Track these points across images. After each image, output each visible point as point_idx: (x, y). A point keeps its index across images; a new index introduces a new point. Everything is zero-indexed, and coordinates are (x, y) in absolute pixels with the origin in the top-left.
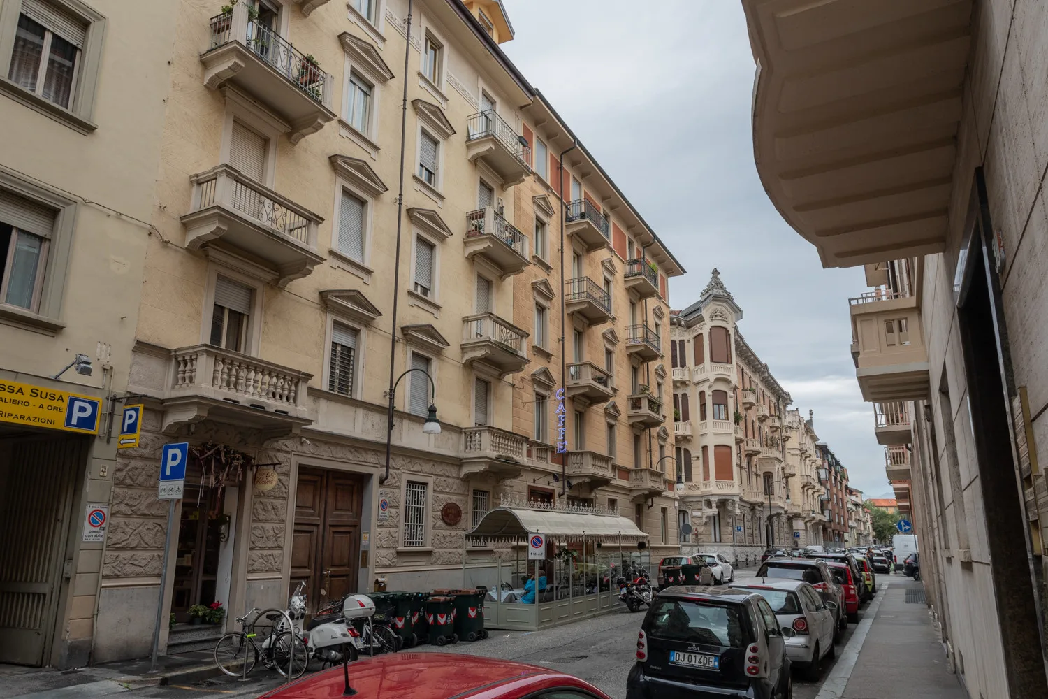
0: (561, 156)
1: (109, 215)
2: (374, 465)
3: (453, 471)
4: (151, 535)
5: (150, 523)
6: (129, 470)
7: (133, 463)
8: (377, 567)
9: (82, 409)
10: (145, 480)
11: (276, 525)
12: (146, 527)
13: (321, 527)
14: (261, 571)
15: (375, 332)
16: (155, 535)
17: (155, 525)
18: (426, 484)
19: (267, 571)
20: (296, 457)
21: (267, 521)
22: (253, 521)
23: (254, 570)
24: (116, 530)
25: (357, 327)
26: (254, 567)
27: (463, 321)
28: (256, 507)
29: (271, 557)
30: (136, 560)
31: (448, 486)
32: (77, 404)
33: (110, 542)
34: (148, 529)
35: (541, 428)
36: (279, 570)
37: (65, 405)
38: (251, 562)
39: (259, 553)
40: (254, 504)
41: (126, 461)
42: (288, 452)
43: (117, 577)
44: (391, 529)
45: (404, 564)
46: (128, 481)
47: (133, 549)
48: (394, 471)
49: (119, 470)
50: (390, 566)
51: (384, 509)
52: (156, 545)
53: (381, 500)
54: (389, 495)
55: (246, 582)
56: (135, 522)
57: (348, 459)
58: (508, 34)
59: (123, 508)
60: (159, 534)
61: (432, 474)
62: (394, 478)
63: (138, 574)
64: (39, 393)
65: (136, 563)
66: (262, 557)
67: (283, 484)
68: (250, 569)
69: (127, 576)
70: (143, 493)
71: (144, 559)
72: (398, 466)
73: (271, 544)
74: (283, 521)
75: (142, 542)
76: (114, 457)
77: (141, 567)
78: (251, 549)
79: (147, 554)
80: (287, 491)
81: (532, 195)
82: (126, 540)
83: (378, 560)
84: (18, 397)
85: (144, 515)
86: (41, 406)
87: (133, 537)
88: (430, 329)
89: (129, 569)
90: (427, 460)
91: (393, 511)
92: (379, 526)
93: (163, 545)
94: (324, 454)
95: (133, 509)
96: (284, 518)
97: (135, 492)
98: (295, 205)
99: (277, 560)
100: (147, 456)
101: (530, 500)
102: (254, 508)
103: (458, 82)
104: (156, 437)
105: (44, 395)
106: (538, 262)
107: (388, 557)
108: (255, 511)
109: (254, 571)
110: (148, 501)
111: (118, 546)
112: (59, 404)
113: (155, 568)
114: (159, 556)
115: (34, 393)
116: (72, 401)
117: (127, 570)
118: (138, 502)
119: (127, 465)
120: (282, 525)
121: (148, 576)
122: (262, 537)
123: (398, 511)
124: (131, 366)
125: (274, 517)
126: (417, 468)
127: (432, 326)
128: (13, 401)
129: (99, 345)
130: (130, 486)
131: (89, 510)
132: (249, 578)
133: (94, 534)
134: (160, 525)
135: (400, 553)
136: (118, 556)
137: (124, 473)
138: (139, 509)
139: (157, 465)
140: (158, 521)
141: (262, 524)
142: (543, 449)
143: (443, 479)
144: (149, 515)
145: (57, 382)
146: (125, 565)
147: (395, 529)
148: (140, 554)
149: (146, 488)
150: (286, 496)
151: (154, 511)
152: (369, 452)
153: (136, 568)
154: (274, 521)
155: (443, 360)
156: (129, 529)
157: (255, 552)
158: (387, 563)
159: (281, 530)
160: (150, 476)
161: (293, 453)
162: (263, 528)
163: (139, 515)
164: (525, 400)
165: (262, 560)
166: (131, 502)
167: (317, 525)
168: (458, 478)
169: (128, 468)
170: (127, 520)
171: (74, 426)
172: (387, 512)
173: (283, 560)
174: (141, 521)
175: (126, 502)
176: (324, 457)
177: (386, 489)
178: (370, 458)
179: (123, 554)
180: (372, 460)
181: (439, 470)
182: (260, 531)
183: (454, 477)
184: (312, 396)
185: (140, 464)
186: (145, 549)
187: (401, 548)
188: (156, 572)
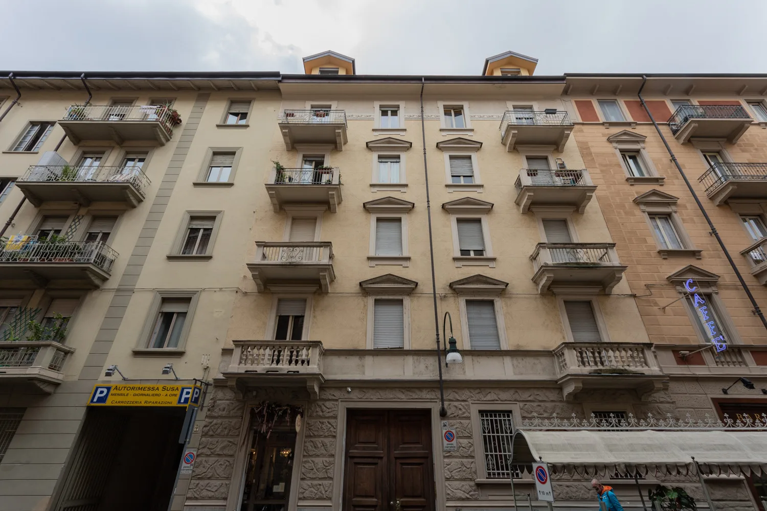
0: (639, 96)
1: (215, 291)
2: (431, 401)
3: (552, 395)
4: (222, 469)
5: (222, 460)
6: (212, 426)
7: (215, 421)
8: (448, 500)
9: (188, 393)
10: (222, 431)
11: (325, 459)
12: (219, 463)
13: (385, 459)
14: (313, 499)
15: (419, 297)
16: (225, 469)
17: (225, 461)
18: (509, 412)
19: (317, 499)
20: (344, 404)
21: (318, 456)
22: (304, 456)
23: (304, 497)
24: (199, 465)
25: (400, 298)
26: (305, 495)
27: (531, 260)
28: (306, 445)
29: (321, 487)
30: (210, 487)
31: (545, 411)
32: (185, 391)
33: (194, 474)
34: (221, 464)
35: (721, 328)
36: (330, 499)
37: (178, 393)
38: (301, 490)
39: (309, 482)
40: (305, 442)
41: (210, 421)
42: (337, 400)
43: (196, 499)
44: (465, 460)
45: (491, 498)
46: (211, 433)
47: (209, 478)
48: (459, 403)
49: (205, 426)
50: (467, 499)
51: (448, 439)
52: (225, 476)
53: (444, 431)
54: (455, 427)
55: (297, 508)
56: (212, 459)
57: (399, 398)
58: (531, 64)
59: (205, 451)
60: (227, 467)
61: (515, 401)
62: (460, 409)
63: (210, 497)
64: (166, 388)
65: (209, 489)
66: (313, 486)
67: (332, 425)
68: (301, 496)
69: (203, 498)
70: (220, 439)
71: (216, 486)
72: (464, 398)
73: (321, 475)
74: (333, 456)
75: (215, 474)
76: (204, 419)
77: (212, 492)
78: (303, 479)
79: (218, 483)
80: (335, 430)
81: (605, 139)
82: (204, 472)
83: (449, 492)
84: (157, 392)
85: (219, 455)
86: (166, 395)
87: (209, 470)
88: (480, 278)
89: (205, 493)
90: (505, 388)
91: (464, 442)
92: (445, 457)
93: (230, 476)
94: (372, 397)
95: (212, 451)
96: (333, 452)
97: (215, 440)
98: (306, 243)
99: (326, 489)
100: (224, 416)
101: (722, 418)
102: (305, 446)
103: (482, 115)
104: (231, 403)
105: (168, 389)
106: (634, 182)
107: (463, 489)
108: (306, 448)
109: (304, 499)
110: (222, 445)
111: (199, 476)
112: (175, 392)
113: (222, 493)
114: (226, 484)
115: (164, 389)
116: (183, 389)
117: (203, 494)
118: (214, 446)
119: (211, 423)
120: (332, 459)
121: (217, 499)
122: (312, 469)
123: (471, 441)
124: (220, 364)
125: (324, 452)
126: (489, 397)
127: (480, 275)
128: (153, 395)
129: (203, 356)
130: (212, 436)
131: (186, 453)
132: (299, 504)
133: (186, 468)
134: (229, 461)
135: (480, 486)
136: (198, 484)
137: (208, 428)
138: (215, 451)
139: (230, 421)
140: (228, 459)
141: (313, 459)
142: (735, 351)
143: (535, 404)
144: (221, 455)
145: (177, 381)
146: (202, 490)
147: (471, 460)
148: (213, 482)
149: (223, 436)
150: (334, 434)
151: (226, 452)
152: (424, 390)
153: (209, 492)
154: (324, 456)
155: (510, 298)
156: (207, 465)
157: (306, 482)
158: (464, 495)
159: (330, 463)
160: (225, 428)
161: (340, 400)
162: (313, 462)
163: (216, 455)
164: (662, 305)
165: (312, 489)
166: (211, 447)
167: (381, 458)
168: (561, 401)
169: (212, 424)
170: (207, 459)
171: (182, 403)
172: (454, 442)
173: (332, 490)
174: (216, 459)
175: (207, 447)
176: (374, 400)
177: (451, 421)
178: (425, 394)
179: (202, 483)
180: (428, 396)
181: (525, 395)
182: (310, 465)
183: (552, 401)
184: (358, 355)
185: (219, 421)
186: (217, 479)
187: (482, 479)
188: (224, 496)
